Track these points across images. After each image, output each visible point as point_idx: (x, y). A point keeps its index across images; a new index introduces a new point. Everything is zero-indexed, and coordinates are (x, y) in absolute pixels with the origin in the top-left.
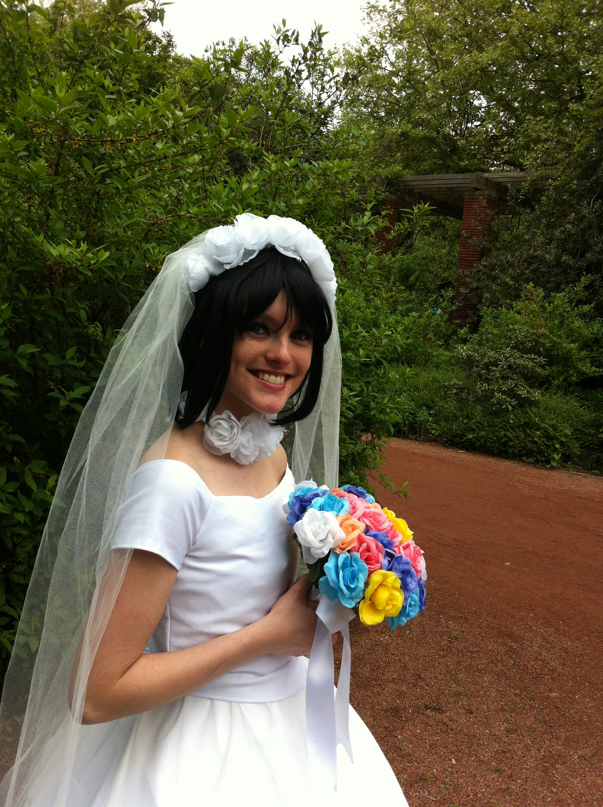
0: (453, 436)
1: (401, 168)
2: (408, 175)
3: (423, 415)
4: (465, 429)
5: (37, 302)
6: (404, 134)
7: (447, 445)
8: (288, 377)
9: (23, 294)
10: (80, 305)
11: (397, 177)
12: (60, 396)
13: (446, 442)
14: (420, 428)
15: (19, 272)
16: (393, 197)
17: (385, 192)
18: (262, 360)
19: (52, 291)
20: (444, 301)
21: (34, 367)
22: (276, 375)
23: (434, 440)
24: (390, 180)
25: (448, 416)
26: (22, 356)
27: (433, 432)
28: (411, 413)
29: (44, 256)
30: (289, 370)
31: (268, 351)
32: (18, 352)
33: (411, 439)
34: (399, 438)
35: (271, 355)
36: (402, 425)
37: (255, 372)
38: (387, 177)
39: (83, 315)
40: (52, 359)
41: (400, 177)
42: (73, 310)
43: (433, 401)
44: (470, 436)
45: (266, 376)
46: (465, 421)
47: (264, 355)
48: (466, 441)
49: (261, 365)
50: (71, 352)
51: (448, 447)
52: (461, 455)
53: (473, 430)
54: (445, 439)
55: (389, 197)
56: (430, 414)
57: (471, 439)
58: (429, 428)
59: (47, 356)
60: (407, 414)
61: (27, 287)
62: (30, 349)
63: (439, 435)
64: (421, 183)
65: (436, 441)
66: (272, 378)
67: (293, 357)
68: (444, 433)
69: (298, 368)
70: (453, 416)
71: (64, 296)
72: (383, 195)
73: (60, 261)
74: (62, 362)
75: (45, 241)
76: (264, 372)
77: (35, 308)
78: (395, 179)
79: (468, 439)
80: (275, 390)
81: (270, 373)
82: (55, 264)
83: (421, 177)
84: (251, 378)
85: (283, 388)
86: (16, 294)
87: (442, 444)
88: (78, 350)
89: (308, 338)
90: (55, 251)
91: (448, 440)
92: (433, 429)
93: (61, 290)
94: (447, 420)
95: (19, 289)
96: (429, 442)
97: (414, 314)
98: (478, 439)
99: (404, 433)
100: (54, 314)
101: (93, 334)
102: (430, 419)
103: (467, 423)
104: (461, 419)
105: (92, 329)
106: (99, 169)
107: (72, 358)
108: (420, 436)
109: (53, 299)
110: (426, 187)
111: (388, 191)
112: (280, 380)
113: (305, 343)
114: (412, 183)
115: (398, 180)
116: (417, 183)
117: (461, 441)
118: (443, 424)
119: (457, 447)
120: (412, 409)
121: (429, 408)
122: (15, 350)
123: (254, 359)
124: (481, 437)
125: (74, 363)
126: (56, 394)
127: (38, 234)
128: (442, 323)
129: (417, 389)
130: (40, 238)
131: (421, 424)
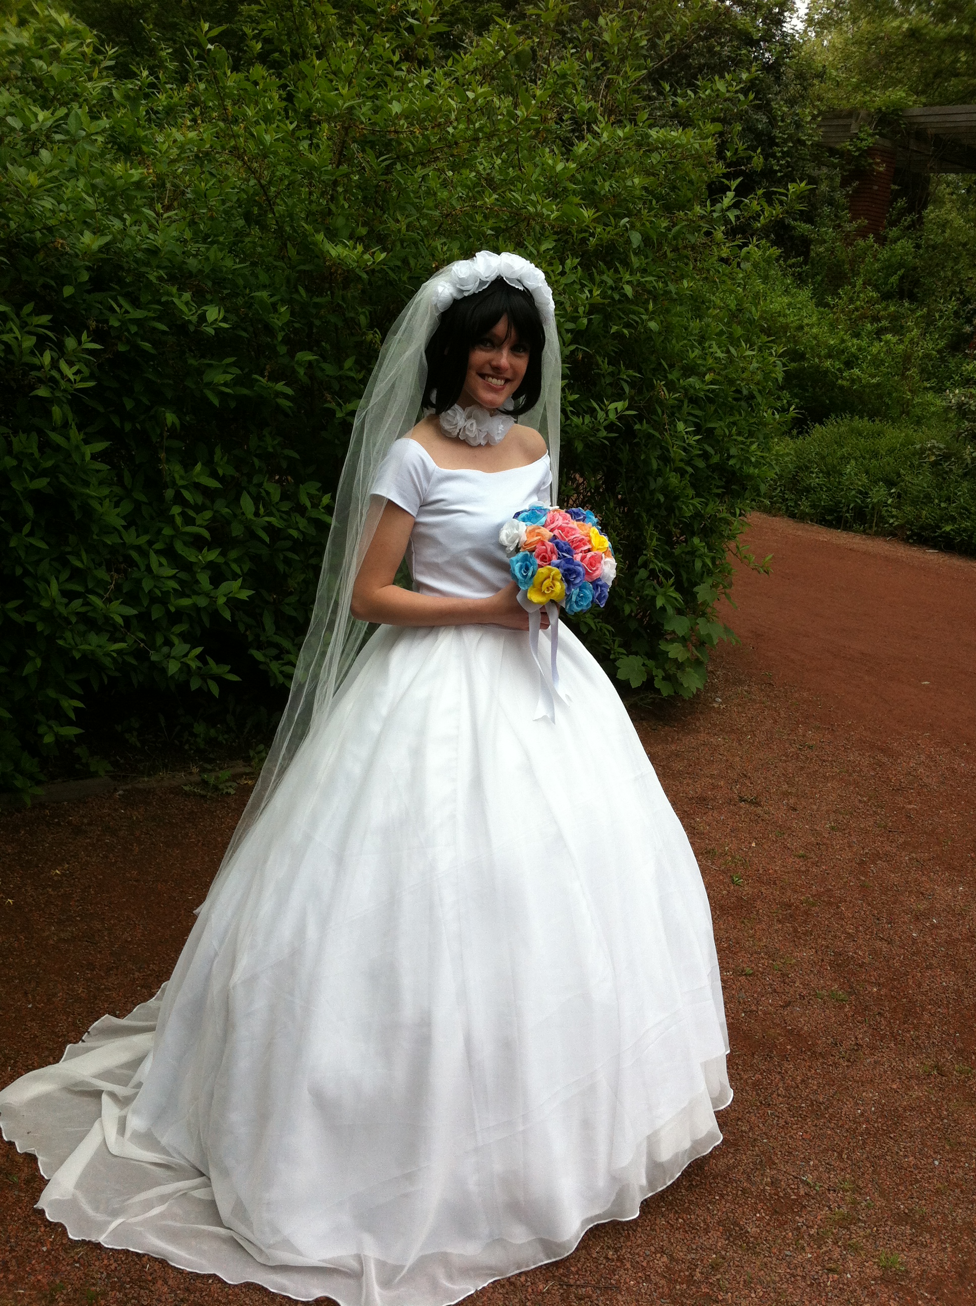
0: (922, 528)
1: (904, 95)
2: (915, 106)
3: (879, 494)
4: (942, 518)
5: (316, 305)
6: (914, 34)
7: (911, 541)
8: (507, 381)
9: (301, 296)
10: (360, 310)
11: (897, 110)
12: (337, 408)
13: (909, 537)
14: (872, 516)
15: (299, 272)
16: (887, 143)
17: (872, 135)
18: (488, 366)
19: (332, 293)
20: (941, 317)
21: (312, 377)
22: (498, 379)
23: (893, 534)
24: (885, 114)
25: (918, 497)
26: (300, 364)
27: (891, 521)
28: (860, 492)
29: (322, 255)
30: (508, 375)
31: (492, 360)
32: (296, 359)
33: (855, 532)
34: (839, 528)
35: (494, 363)
36: (845, 509)
37: (483, 376)
38: (880, 109)
39: (363, 320)
40: (329, 369)
41: (901, 110)
42: (352, 315)
43: (899, 475)
44: (948, 528)
45: (490, 379)
46: (943, 505)
47: (489, 362)
48: (940, 536)
49: (488, 370)
50: (349, 363)
51: (912, 544)
52: (932, 556)
53: (953, 519)
54: (908, 533)
55: (880, 142)
56: (890, 495)
57: (948, 533)
58: (886, 514)
59: (325, 366)
60: (854, 492)
61: (307, 289)
62: (306, 356)
63: (901, 527)
64: (938, 119)
65: (894, 535)
66: (494, 381)
67: (511, 365)
68: (907, 522)
69: (515, 373)
70: (925, 497)
71: (343, 299)
72: (870, 140)
73: (340, 263)
74: (340, 373)
75: (325, 240)
76: (489, 376)
77: (314, 311)
78: (892, 113)
79: (944, 532)
80: (495, 390)
81: (493, 377)
82: (334, 264)
83: (937, 109)
84: (480, 380)
85: (503, 389)
86: (295, 296)
87: (903, 540)
88: (356, 362)
89: (525, 350)
90: (335, 251)
91: (914, 534)
92: (893, 517)
93: (341, 293)
94: (914, 503)
95: (297, 291)
96: (884, 536)
97: (889, 336)
98: (958, 532)
99: (846, 522)
100: (333, 319)
101: (371, 342)
102: (890, 501)
103: (946, 508)
104: (936, 501)
105: (371, 336)
106: (383, 161)
107: (350, 369)
108: (871, 527)
109: (332, 303)
110: (948, 125)
111: (880, 135)
112: (500, 382)
113: (523, 354)
114: (922, 120)
115: (897, 115)
116: (931, 119)
117: (933, 535)
118: (908, 509)
119: (927, 545)
120: (862, 486)
121: (890, 484)
122: (293, 357)
123: (482, 366)
124: (965, 530)
125: (352, 374)
126: (333, 405)
127: (317, 231)
128: (934, 353)
129: (875, 455)
130: (320, 237)
131: (873, 508)
